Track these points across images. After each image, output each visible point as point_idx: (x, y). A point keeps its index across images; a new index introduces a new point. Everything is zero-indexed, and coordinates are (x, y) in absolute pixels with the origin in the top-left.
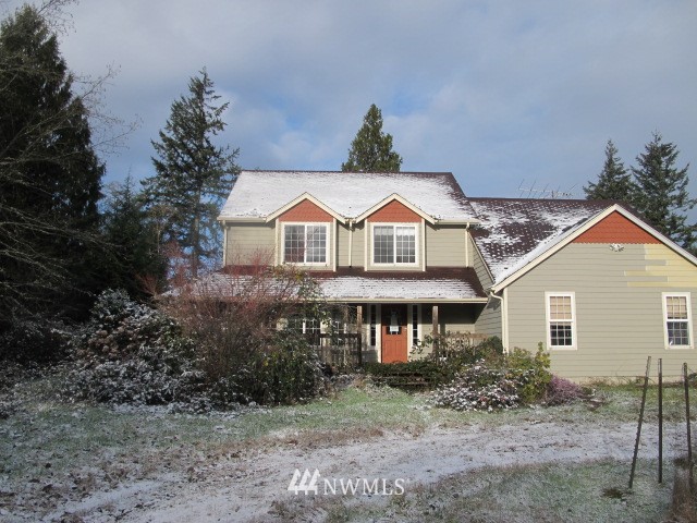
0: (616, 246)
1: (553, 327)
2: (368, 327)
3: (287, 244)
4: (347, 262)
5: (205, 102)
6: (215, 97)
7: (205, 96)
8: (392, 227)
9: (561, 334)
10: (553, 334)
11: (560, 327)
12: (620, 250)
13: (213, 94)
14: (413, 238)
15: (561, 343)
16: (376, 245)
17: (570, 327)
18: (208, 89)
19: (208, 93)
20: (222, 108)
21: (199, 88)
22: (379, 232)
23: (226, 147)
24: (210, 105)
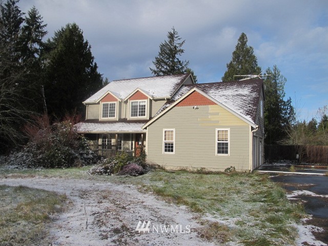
0: (195, 107)
1: (166, 144)
2: (130, 142)
3: (103, 111)
4: (123, 117)
5: (175, 41)
6: (179, 39)
7: (175, 39)
8: (137, 102)
9: (169, 147)
10: (166, 147)
11: (169, 144)
12: (197, 108)
13: (179, 37)
14: (145, 106)
15: (169, 151)
16: (132, 109)
17: (172, 144)
18: (176, 36)
19: (176, 37)
20: (182, 43)
21: (172, 36)
22: (134, 104)
23: (184, 61)
24: (176, 42)
